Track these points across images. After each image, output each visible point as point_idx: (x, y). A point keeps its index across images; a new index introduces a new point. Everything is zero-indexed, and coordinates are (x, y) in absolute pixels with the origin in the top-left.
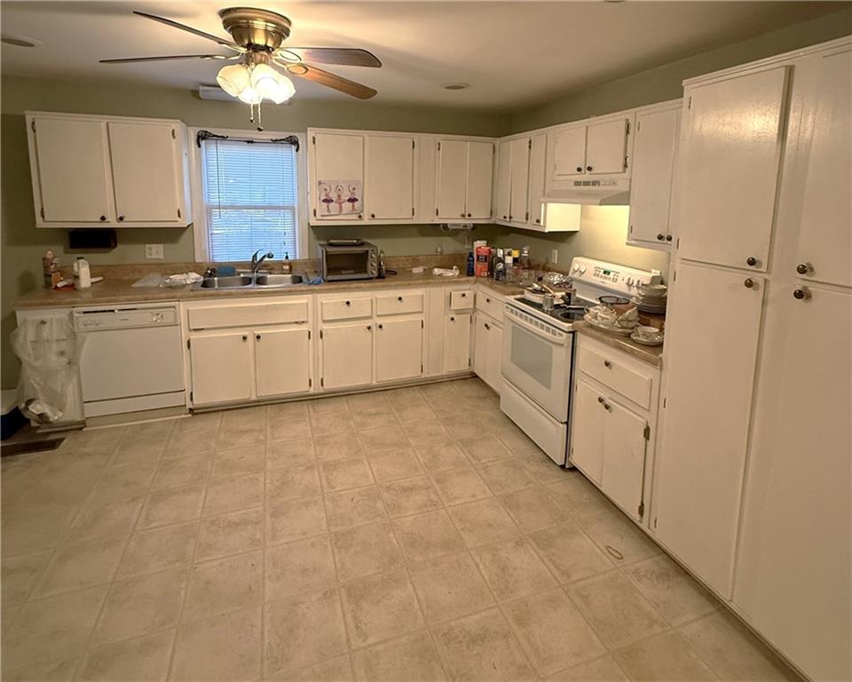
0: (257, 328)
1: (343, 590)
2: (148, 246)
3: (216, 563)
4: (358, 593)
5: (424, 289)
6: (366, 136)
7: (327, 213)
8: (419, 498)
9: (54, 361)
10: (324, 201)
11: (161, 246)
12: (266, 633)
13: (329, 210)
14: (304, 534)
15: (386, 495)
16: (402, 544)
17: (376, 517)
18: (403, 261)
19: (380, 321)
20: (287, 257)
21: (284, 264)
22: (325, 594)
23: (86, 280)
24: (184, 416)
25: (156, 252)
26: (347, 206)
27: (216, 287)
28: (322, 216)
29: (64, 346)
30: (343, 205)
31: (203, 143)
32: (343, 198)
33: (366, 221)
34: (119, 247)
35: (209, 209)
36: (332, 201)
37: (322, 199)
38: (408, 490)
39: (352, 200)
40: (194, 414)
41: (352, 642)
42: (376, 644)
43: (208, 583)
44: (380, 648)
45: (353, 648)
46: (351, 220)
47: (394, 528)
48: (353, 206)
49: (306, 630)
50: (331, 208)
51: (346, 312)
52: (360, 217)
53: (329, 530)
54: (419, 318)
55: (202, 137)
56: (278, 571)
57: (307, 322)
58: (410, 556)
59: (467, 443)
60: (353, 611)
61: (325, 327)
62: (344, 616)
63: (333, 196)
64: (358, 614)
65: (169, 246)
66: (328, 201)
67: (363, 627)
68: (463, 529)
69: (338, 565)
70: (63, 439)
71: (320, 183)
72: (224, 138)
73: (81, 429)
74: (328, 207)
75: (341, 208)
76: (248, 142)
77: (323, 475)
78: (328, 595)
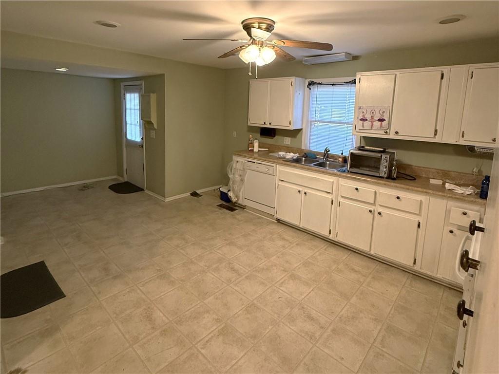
0: (307, 188)
1: (224, 324)
2: (285, 138)
3: (213, 276)
4: (226, 332)
5: (424, 197)
6: (398, 73)
7: (362, 128)
8: (308, 326)
9: (237, 178)
10: (361, 120)
11: (290, 138)
12: (190, 310)
13: (363, 126)
14: (245, 293)
15: (296, 310)
16: (268, 335)
17: (277, 313)
18: (433, 173)
19: (380, 210)
20: (342, 154)
21: (340, 157)
22: (218, 319)
23: (256, 149)
24: (274, 221)
25: (287, 141)
26: (377, 124)
27: (303, 163)
28: (360, 130)
29: (241, 173)
30: (374, 123)
31: (311, 87)
32: (374, 118)
33: (392, 136)
34: (276, 137)
35: (311, 122)
36: (367, 120)
37: (360, 118)
38: (310, 318)
39: (381, 120)
40: (279, 222)
41: (199, 344)
42: (202, 355)
43: (203, 280)
44: (200, 357)
45: (196, 346)
46: (380, 134)
47: (276, 327)
48: (381, 124)
49: (197, 323)
50: (365, 125)
51: (355, 195)
52: (386, 132)
53: (253, 300)
54: (416, 219)
55: (311, 84)
56: (220, 296)
57: (332, 194)
58: (262, 344)
59: (391, 330)
60: (215, 335)
61: (342, 200)
62: (210, 333)
63: (368, 116)
64: (215, 338)
65: (293, 139)
66: (364, 120)
67: (208, 344)
68: (305, 364)
69: (236, 315)
70: (237, 210)
71: (360, 108)
72: (320, 84)
73: (244, 209)
74: (363, 124)
75: (372, 125)
76: (333, 85)
77: (286, 278)
78: (218, 321)
